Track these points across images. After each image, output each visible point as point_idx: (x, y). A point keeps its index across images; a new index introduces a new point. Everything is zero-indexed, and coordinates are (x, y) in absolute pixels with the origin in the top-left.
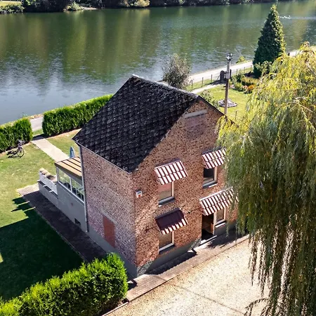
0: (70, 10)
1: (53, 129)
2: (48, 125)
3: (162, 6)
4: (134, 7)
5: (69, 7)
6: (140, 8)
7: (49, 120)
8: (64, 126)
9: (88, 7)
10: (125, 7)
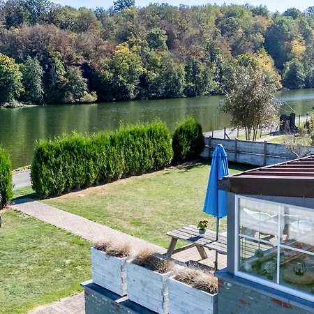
0: (7, 107)
1: (53, 181)
2: (45, 171)
3: (111, 101)
4: (80, 103)
5: (7, 104)
6: (87, 103)
7: (46, 159)
8: (74, 176)
9: (28, 104)
10: (70, 103)
